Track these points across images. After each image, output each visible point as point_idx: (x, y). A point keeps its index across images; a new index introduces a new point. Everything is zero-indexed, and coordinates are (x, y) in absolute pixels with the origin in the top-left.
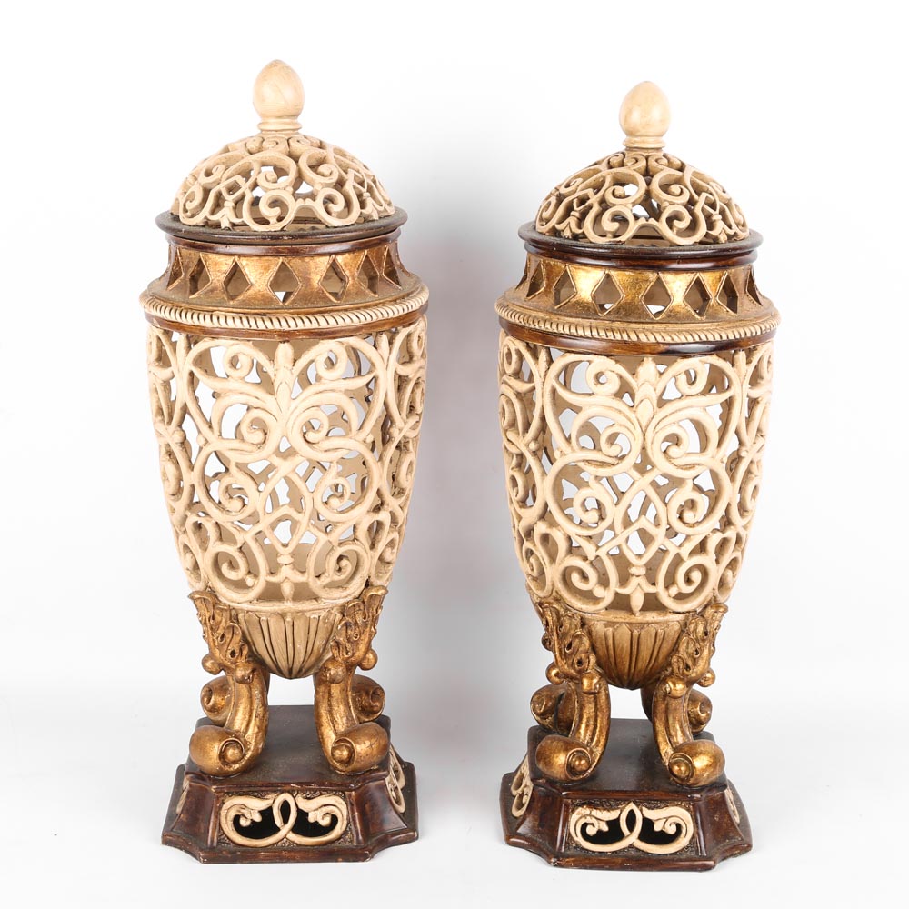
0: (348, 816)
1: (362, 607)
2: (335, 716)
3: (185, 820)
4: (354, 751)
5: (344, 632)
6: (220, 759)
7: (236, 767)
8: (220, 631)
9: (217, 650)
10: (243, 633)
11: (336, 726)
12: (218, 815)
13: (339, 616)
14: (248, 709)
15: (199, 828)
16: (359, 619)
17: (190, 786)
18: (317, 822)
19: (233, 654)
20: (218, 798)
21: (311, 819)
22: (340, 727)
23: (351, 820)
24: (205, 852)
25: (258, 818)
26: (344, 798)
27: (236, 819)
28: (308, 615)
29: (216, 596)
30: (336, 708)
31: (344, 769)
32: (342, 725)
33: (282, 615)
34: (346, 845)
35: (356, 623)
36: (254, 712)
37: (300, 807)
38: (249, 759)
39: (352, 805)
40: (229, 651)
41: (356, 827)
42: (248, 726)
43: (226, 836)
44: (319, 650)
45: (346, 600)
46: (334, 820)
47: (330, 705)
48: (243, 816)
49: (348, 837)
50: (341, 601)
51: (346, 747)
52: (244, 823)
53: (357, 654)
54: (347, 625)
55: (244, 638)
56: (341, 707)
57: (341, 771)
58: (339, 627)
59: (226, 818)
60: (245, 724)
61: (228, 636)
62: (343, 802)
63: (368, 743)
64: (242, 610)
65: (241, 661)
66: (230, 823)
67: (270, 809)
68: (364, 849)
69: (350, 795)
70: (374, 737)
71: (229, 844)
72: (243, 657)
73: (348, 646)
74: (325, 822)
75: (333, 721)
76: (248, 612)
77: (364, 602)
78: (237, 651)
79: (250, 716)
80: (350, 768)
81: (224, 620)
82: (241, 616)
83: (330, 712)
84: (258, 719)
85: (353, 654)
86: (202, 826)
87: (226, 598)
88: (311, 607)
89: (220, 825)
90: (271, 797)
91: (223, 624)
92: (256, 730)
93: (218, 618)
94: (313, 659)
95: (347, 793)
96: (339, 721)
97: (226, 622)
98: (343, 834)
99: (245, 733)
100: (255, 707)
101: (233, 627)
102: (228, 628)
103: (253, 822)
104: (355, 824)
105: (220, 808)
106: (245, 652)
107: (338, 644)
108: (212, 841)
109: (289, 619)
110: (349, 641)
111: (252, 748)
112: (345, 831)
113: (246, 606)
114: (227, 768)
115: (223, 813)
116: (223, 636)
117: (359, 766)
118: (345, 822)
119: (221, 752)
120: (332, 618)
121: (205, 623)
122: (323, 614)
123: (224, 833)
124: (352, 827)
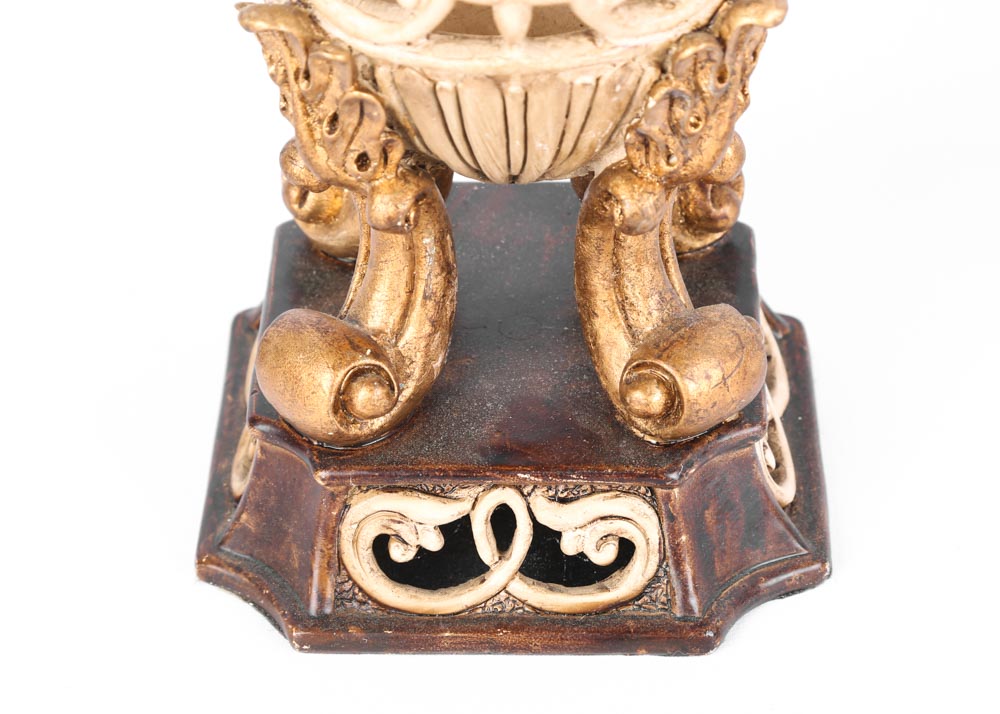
0: (662, 543)
1: (717, 55)
2: (629, 292)
3: (252, 527)
4: (678, 393)
5: (662, 113)
6: (335, 412)
7: (378, 423)
8: (328, 108)
9: (320, 150)
10: (390, 112)
11: (633, 316)
12: (333, 536)
13: (652, 73)
14: (405, 276)
15: (289, 555)
16: (708, 82)
17: (263, 450)
18: (582, 555)
19: (363, 161)
20: (333, 496)
21: (569, 547)
22: (642, 319)
23: (670, 554)
24: (305, 628)
25: (434, 543)
26: (653, 502)
27: (381, 545)
28: (566, 77)
29: (313, 19)
30: (631, 274)
31: (654, 430)
32: (648, 316)
33: (498, 81)
34: (656, 611)
35: (698, 91)
36: (421, 287)
37: (542, 519)
38: (409, 400)
39: (672, 518)
40: (354, 156)
41: (680, 572)
42: (405, 316)
43: (355, 584)
44: (592, 147)
45: (672, 35)
46: (626, 550)
47: (617, 266)
48: (398, 536)
49: (660, 593)
50: (658, 41)
51: (660, 382)
52: (399, 554)
53: (695, 162)
54: (672, 99)
55: (394, 124)
56: (647, 270)
57: (645, 432)
58: (652, 103)
59: (355, 542)
60: (398, 312)
61: (349, 120)
62: (651, 512)
63: (716, 375)
64: (387, 63)
65: (385, 178)
66: (367, 553)
67: (465, 523)
68: (702, 625)
69: (668, 498)
70: (732, 356)
71: (362, 603)
72: (391, 166)
73: (673, 143)
74: (605, 556)
75: (623, 304)
76: (401, 67)
77: (722, 42)
78: (374, 155)
79: (411, 292)
80: (669, 430)
81: (335, 83)
82: (381, 73)
83: (617, 283)
84: (430, 304)
85: (685, 162)
86: (296, 553)
87: (338, 26)
88: (578, 61)
89: (340, 560)
90: (467, 494)
91: (334, 91)
92: (428, 329)
93: (318, 76)
94: (575, 162)
95: (659, 491)
96: (640, 305)
97: (342, 87)
98: (648, 586)
99: (398, 334)
100: (424, 275)
101: (362, 103)
102: (349, 102)
103: (421, 551)
104: (678, 564)
105: (340, 519)
106: (396, 154)
107: (646, 141)
108: (321, 599)
109: (514, 89)
110: (675, 129)
111: (417, 373)
112: (656, 578)
113: (398, 55)
114: (354, 430)
115: (347, 530)
116: (334, 119)
117: (691, 428)
118: (655, 559)
119: (339, 392)
120: (631, 80)
121: (285, 81)
122: (607, 74)
123: (350, 578)
124: (672, 571)
